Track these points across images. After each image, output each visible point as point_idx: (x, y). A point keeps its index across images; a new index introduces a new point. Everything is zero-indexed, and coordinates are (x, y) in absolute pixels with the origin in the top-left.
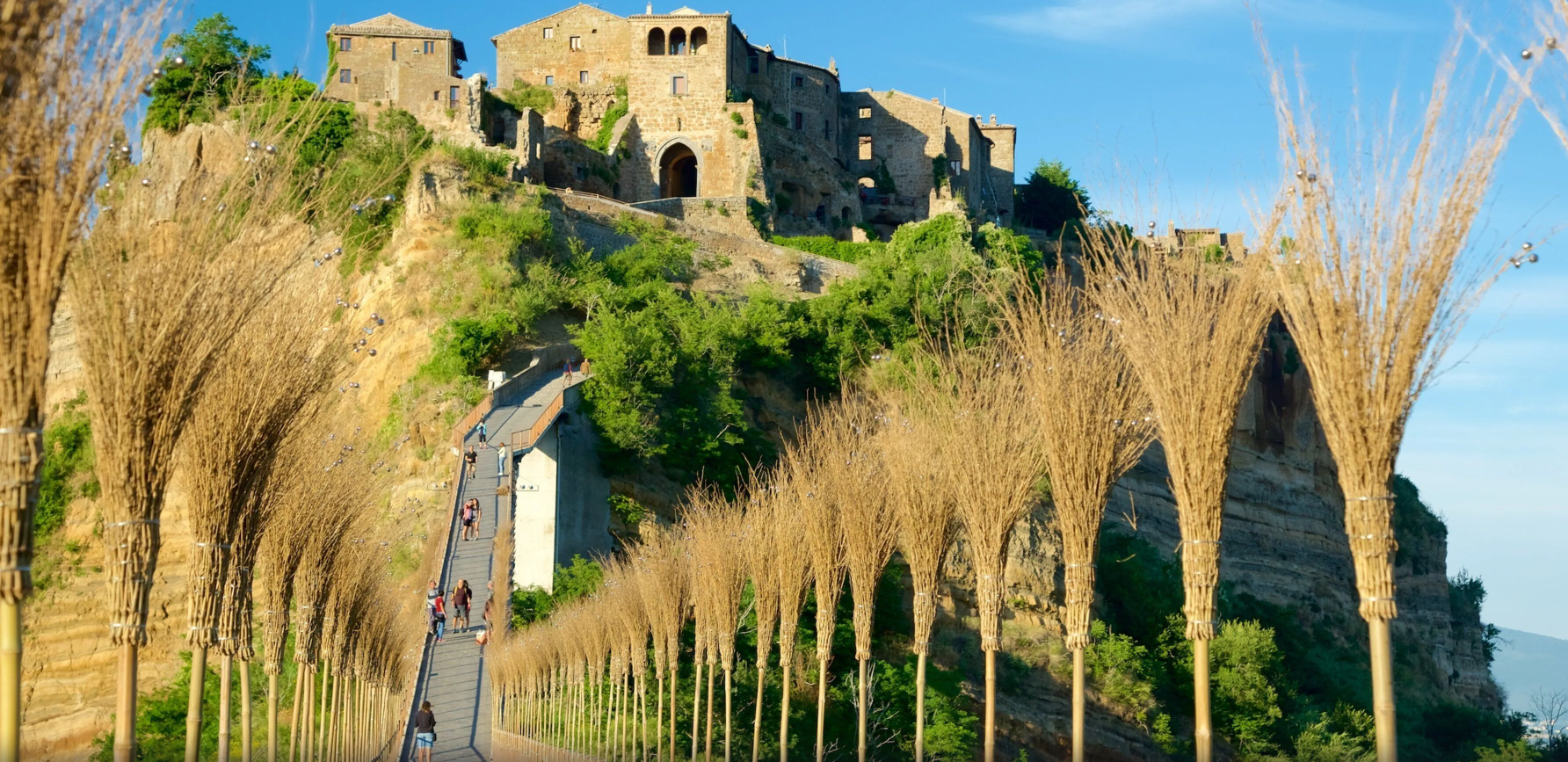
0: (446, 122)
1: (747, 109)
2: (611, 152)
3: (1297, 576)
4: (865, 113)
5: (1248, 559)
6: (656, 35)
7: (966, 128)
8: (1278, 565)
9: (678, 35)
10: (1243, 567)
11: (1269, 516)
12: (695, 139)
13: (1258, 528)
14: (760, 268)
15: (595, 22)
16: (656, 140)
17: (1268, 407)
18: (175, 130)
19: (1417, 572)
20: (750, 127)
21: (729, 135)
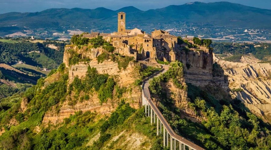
0: (124, 48)
1: (155, 48)
2: (142, 53)
3: (206, 83)
4: (163, 41)
5: (201, 82)
6: (145, 40)
7: (174, 42)
8: (205, 82)
9: (148, 40)
10: (201, 83)
11: (204, 76)
12: (149, 51)
13: (203, 78)
14: (157, 66)
15: (138, 38)
16: (146, 51)
17: (204, 64)
18: (96, 48)
19: (220, 77)
20: (155, 49)
21: (153, 51)
